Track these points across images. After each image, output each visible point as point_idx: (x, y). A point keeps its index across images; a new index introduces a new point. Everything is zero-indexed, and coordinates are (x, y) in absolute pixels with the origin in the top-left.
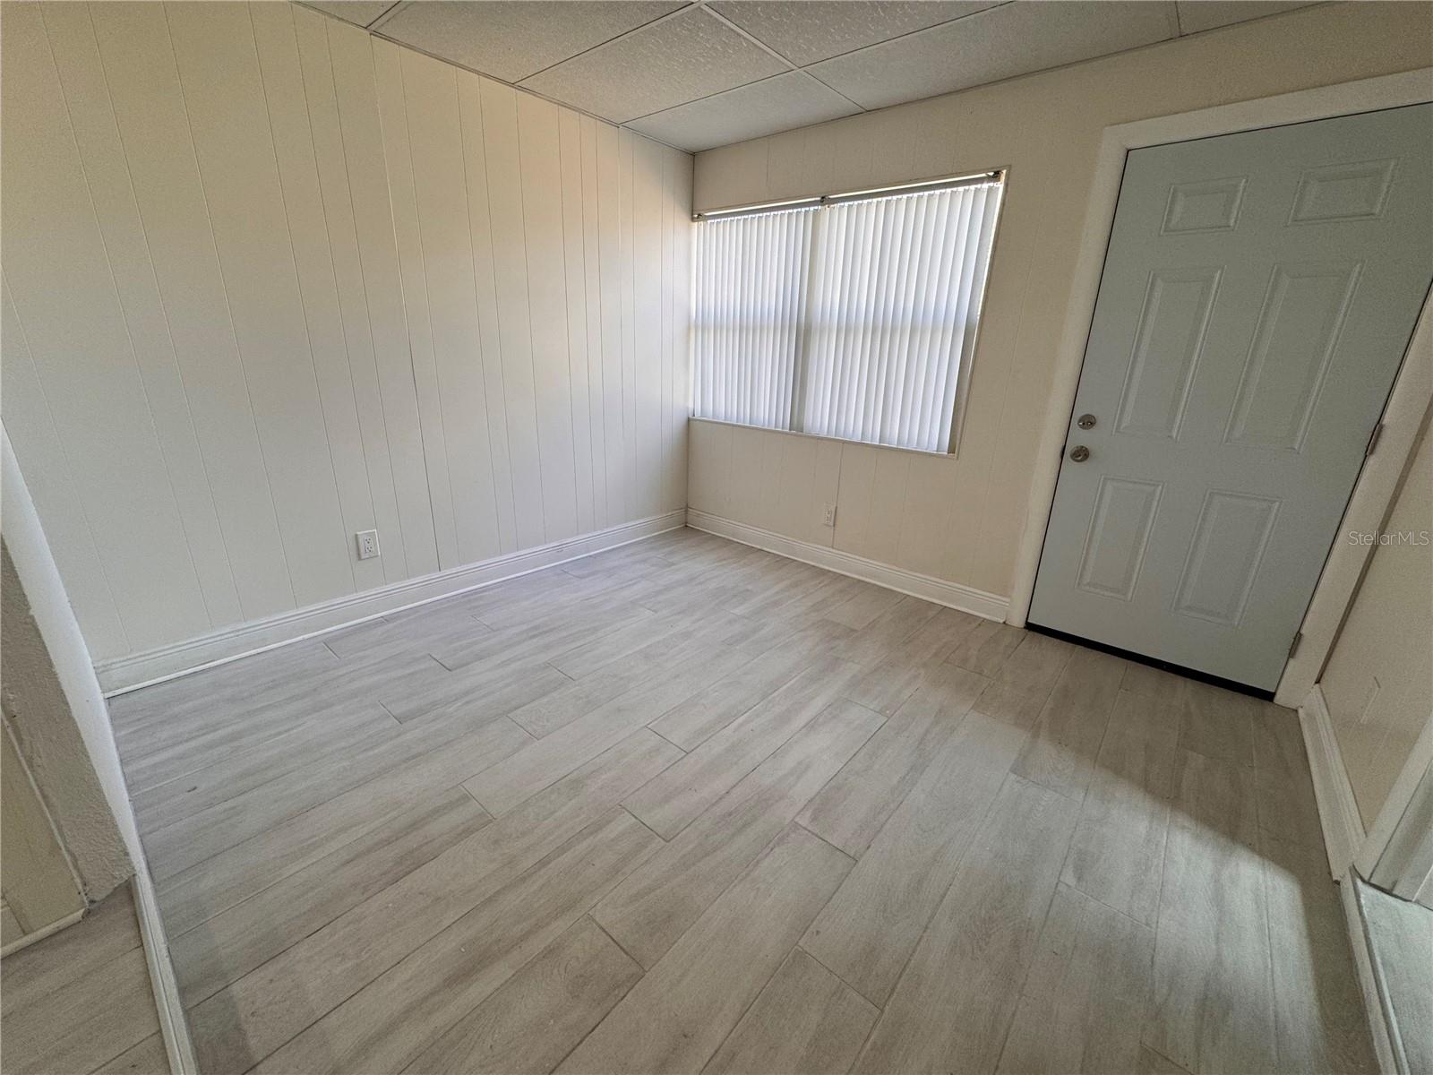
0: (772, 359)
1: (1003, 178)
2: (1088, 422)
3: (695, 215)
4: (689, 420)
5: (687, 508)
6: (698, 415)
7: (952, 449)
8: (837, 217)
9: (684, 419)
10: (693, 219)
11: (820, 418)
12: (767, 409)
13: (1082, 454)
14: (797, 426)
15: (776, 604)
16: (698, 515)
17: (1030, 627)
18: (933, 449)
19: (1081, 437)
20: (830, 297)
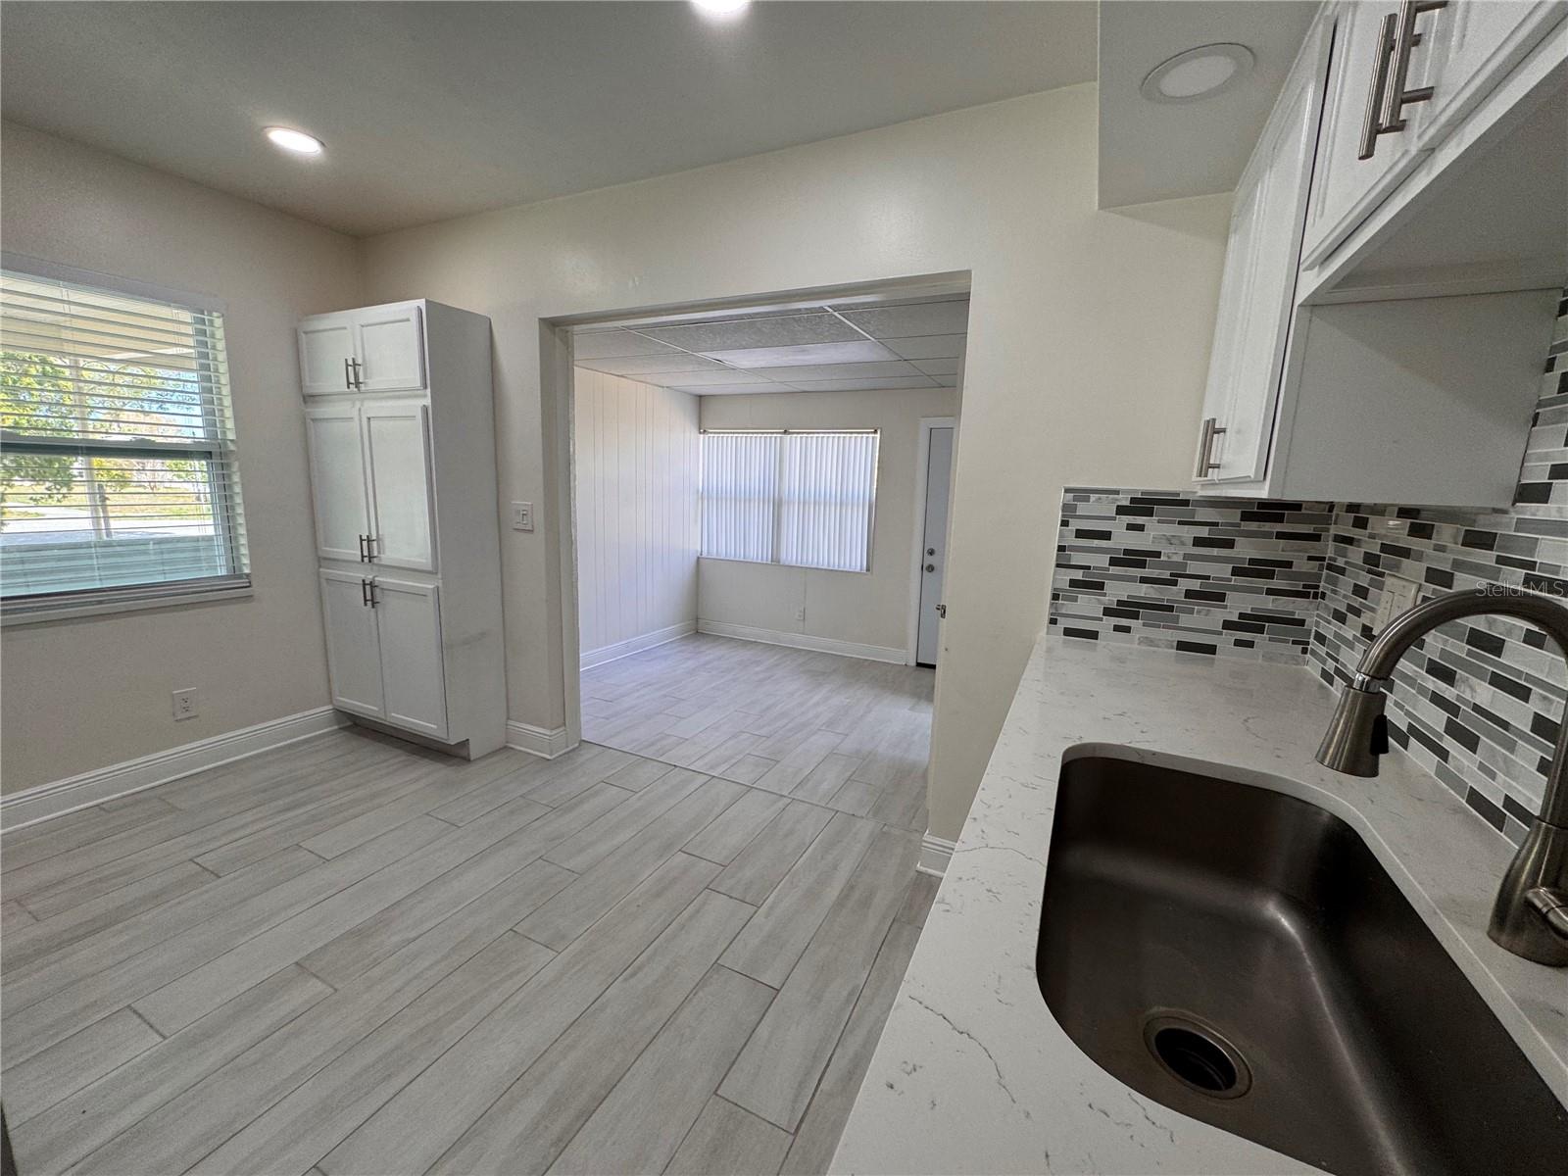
0: (758, 519)
1: (879, 432)
2: (931, 552)
3: (702, 430)
4: (698, 558)
5: (697, 619)
6: (705, 555)
7: (868, 570)
8: (794, 442)
9: (695, 558)
10: (700, 433)
11: (790, 555)
12: (756, 550)
13: (931, 568)
14: (775, 560)
15: (777, 665)
16: (707, 624)
17: (919, 665)
18: (858, 569)
19: (929, 560)
20: (792, 483)
